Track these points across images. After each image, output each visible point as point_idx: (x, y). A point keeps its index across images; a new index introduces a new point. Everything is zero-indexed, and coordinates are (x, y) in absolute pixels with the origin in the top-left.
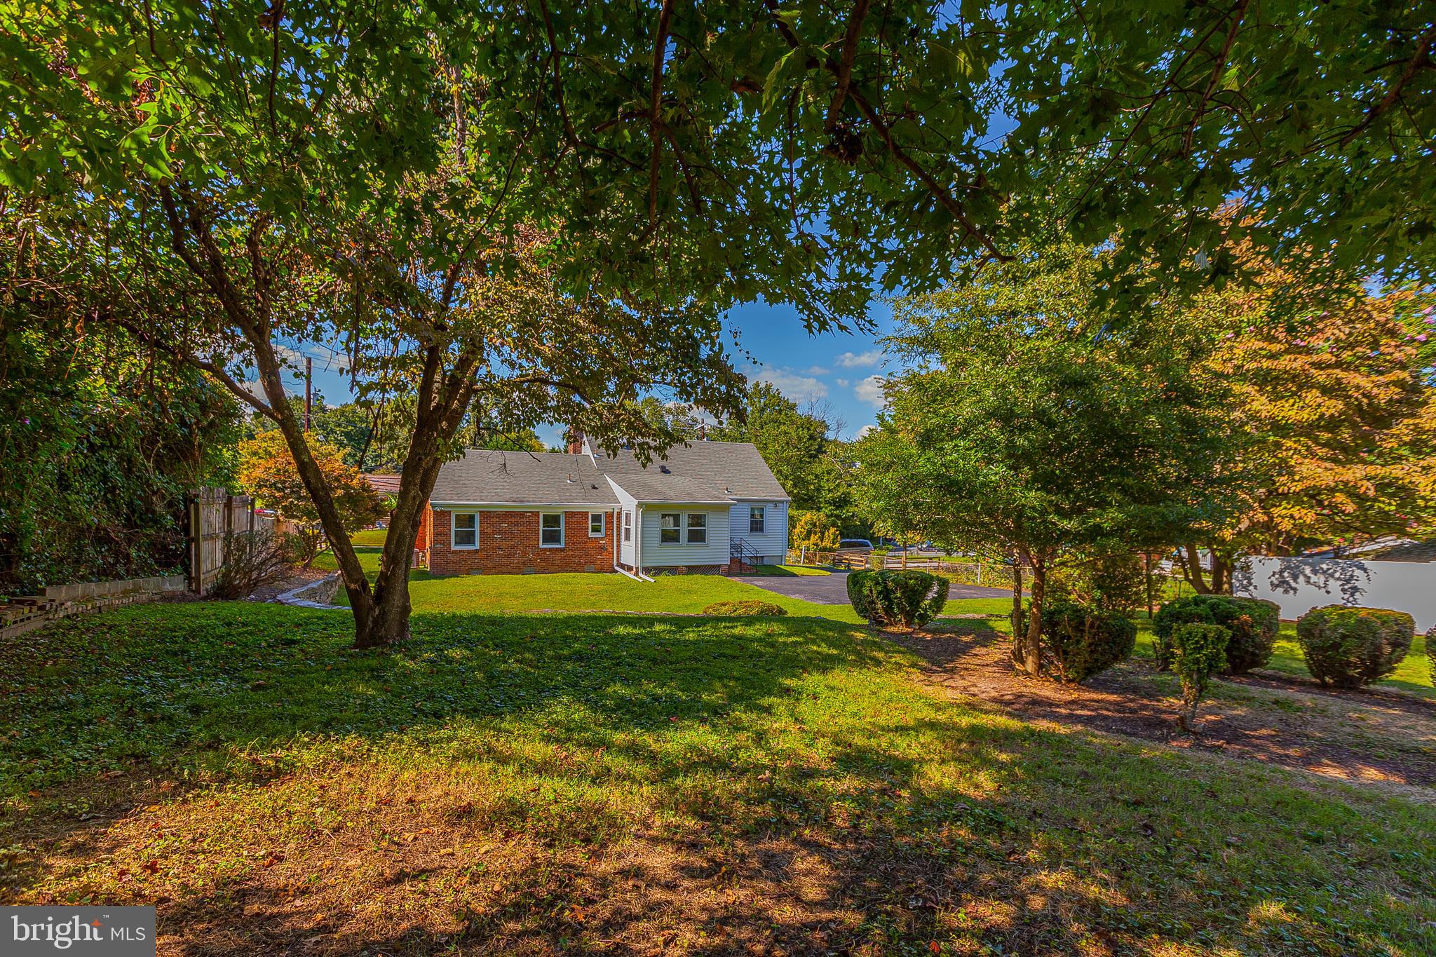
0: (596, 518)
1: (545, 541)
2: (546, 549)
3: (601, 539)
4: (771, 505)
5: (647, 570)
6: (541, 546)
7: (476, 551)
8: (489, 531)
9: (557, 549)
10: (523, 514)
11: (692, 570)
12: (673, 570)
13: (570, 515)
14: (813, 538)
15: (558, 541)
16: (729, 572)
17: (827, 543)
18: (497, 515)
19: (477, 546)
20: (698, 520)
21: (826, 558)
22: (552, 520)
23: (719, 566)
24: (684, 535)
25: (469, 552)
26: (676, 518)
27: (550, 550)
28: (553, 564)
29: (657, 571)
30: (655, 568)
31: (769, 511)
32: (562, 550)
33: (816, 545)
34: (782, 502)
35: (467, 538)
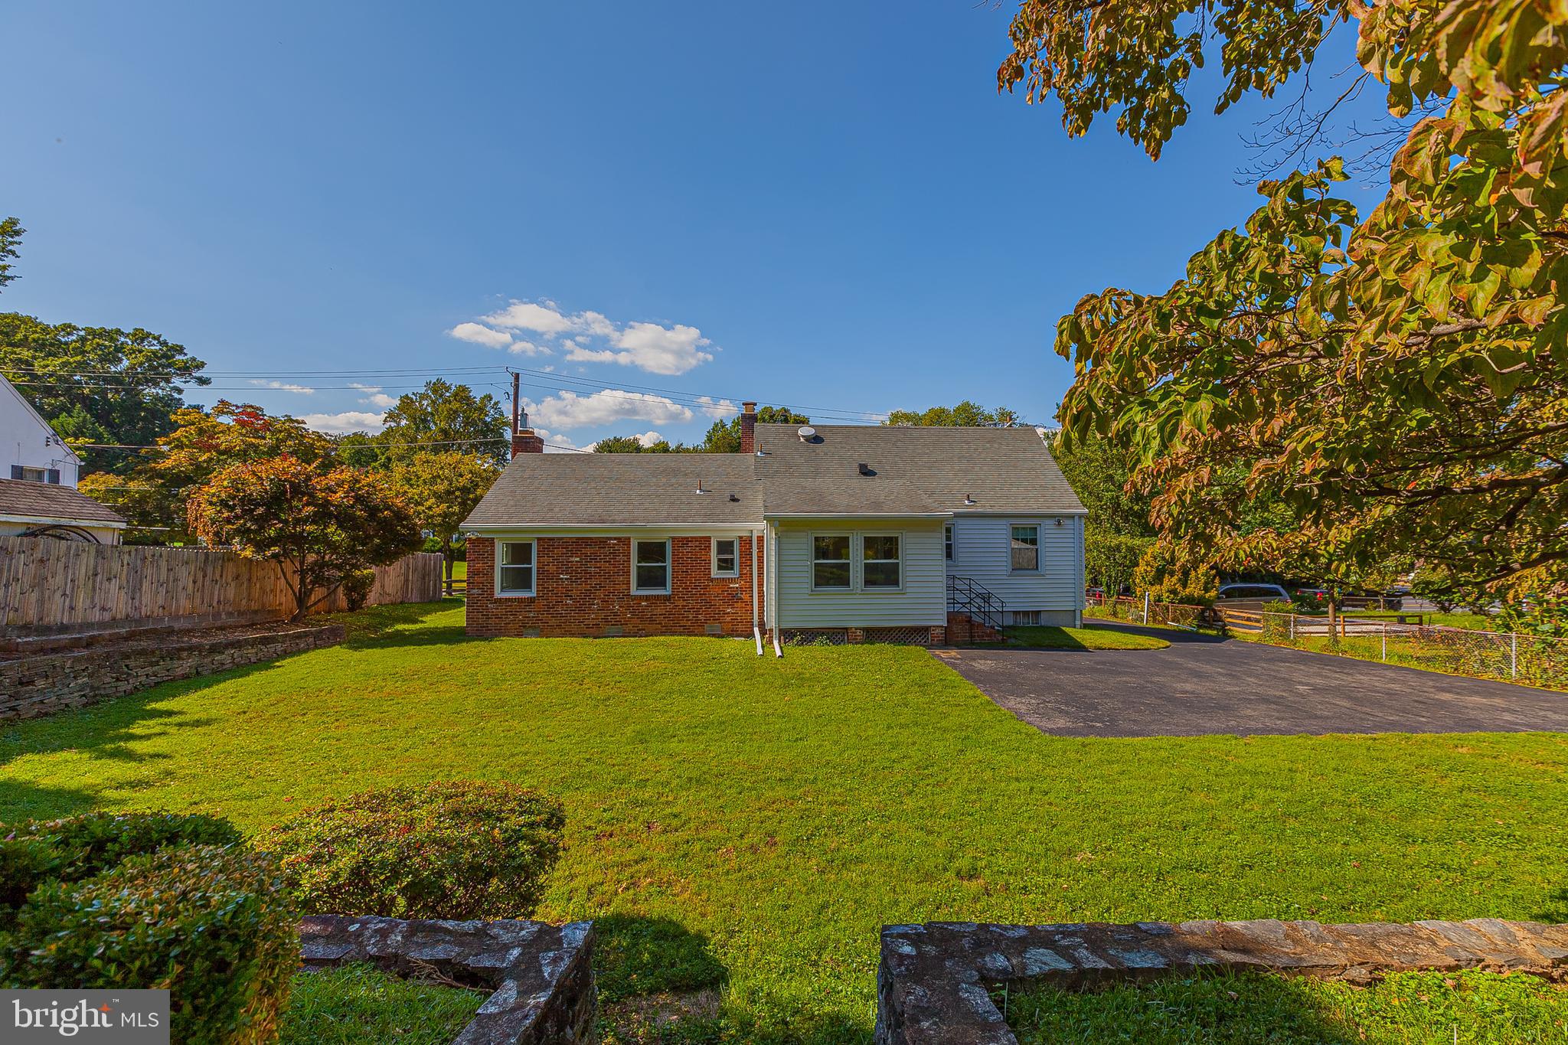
0: (725, 547)
1: (642, 582)
2: (642, 598)
3: (732, 580)
4: (1052, 522)
5: (787, 635)
6: (634, 591)
7: (531, 600)
8: (552, 568)
9: (658, 597)
10: (603, 542)
11: (873, 635)
12: (837, 635)
13: (681, 542)
14: (1169, 582)
15: (663, 584)
16: (948, 640)
17: (1194, 589)
18: (564, 543)
19: (533, 593)
20: (884, 546)
21: (1185, 615)
22: (651, 551)
23: (927, 629)
24: (857, 574)
25: (520, 600)
26: (840, 546)
27: (647, 598)
28: (652, 621)
29: (808, 635)
30: (802, 631)
31: (1048, 534)
32: (667, 598)
33: (1174, 592)
34: (1072, 517)
35: (520, 579)
